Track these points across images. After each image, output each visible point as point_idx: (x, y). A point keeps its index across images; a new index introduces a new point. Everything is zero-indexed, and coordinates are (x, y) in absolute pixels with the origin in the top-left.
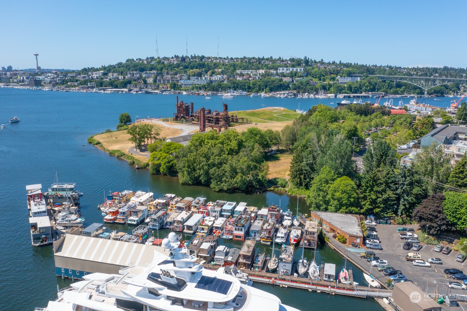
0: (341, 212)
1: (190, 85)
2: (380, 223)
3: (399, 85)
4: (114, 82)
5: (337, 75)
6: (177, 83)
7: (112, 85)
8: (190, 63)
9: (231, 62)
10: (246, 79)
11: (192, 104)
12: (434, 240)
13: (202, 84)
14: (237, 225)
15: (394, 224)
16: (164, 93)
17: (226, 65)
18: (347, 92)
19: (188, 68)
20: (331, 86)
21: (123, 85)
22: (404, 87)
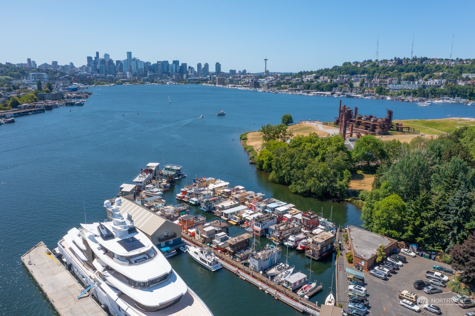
0: (381, 234)
1: (398, 90)
2: (422, 256)
4: (321, 85)
6: (384, 88)
7: (318, 88)
8: (407, 66)
9: (458, 64)
10: (469, 85)
12: (465, 289)
13: (413, 89)
14: (256, 220)
16: (367, 97)
17: (451, 68)
19: (404, 71)
21: (329, 88)
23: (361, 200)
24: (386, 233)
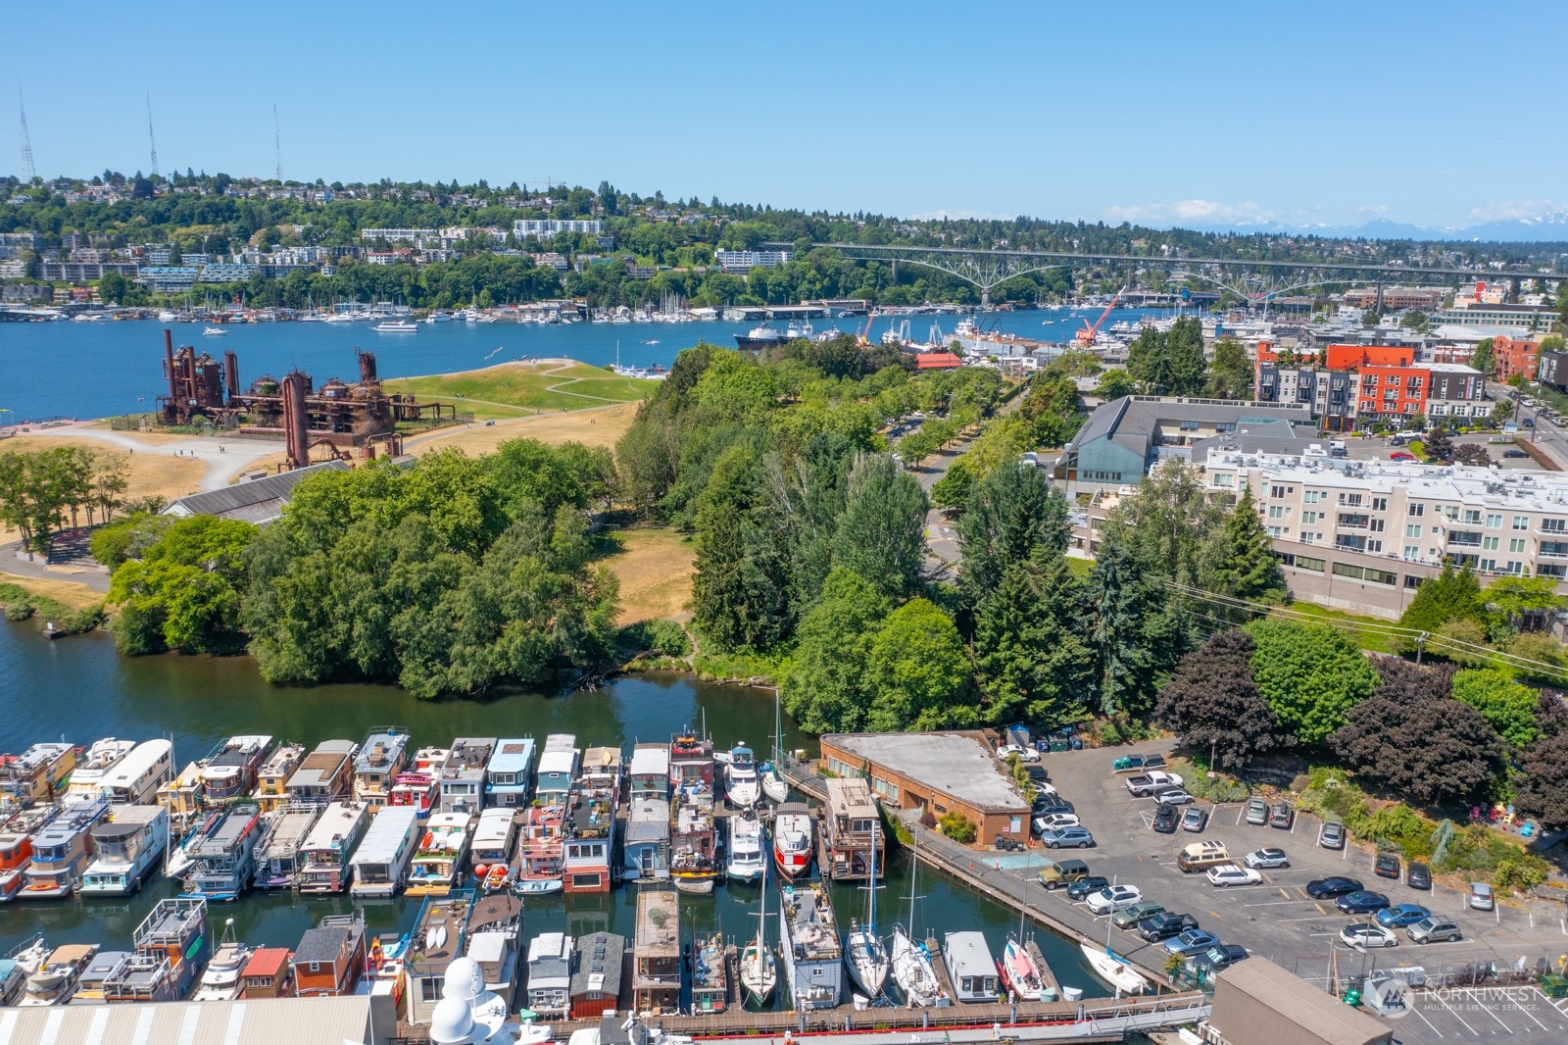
0: (924, 727)
1: (183, 284)
2: (1049, 749)
3: (906, 277)
5: (715, 243)
6: (128, 279)
8: (174, 203)
9: (339, 200)
10: (400, 262)
11: (232, 357)
12: (1236, 785)
13: (234, 279)
14: (577, 835)
15: (1093, 747)
17: (320, 211)
18: (753, 299)
19: (167, 220)
20: (700, 281)
22: (920, 282)
24: (941, 720)
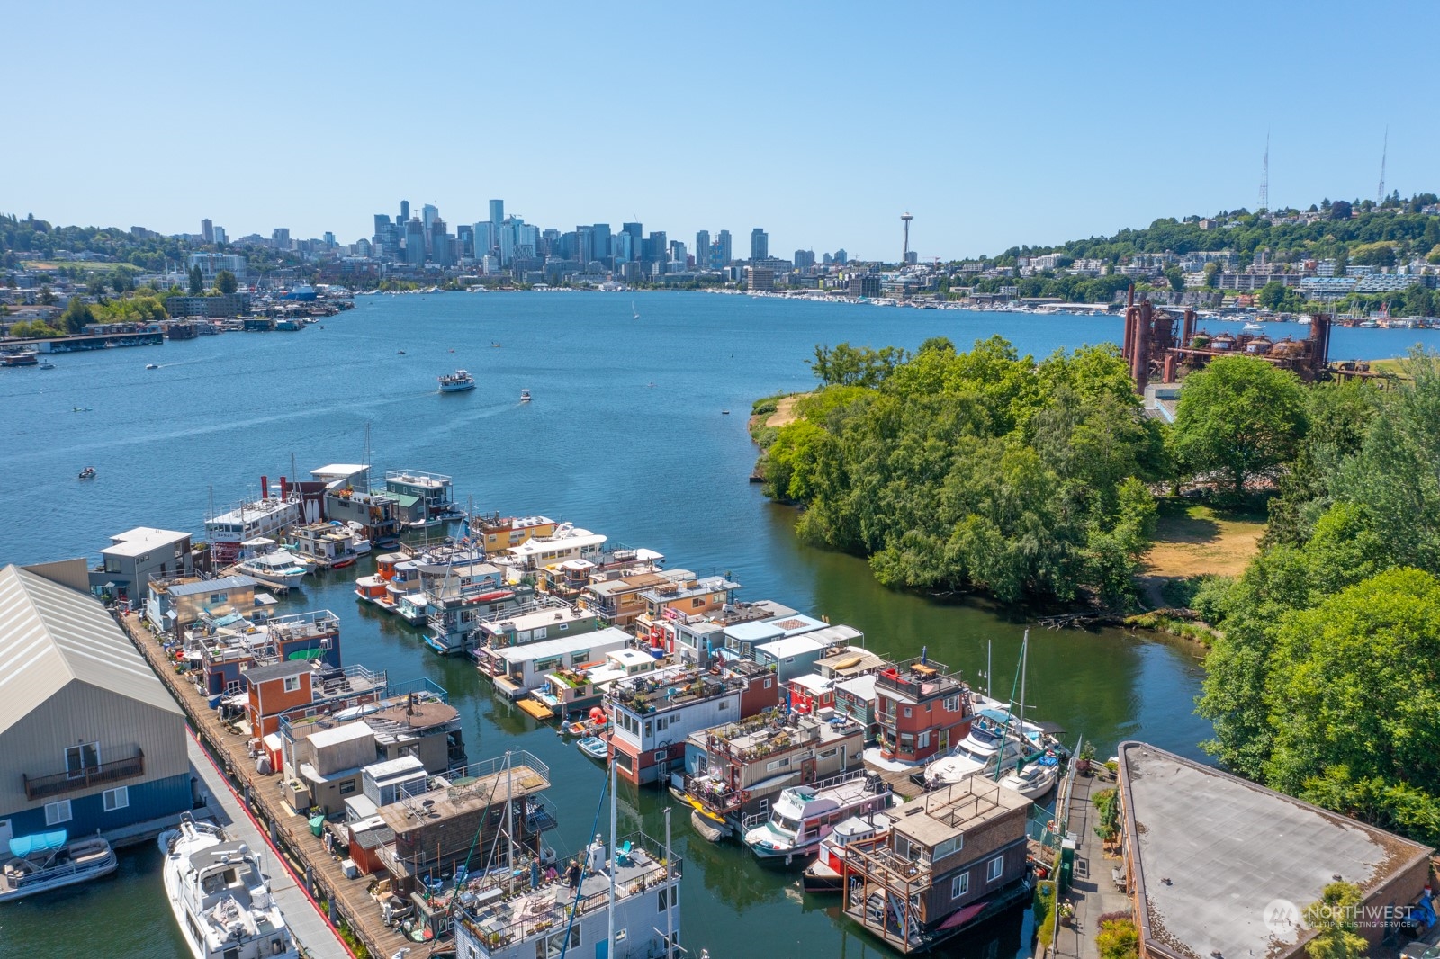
1: (1338, 293)
4: (1075, 283)
6: (1288, 288)
7: (1067, 293)
13: (1390, 289)
16: (1230, 318)
19: (1356, 238)
21: (1102, 291)
23: (1205, 621)
24: (1350, 794)
